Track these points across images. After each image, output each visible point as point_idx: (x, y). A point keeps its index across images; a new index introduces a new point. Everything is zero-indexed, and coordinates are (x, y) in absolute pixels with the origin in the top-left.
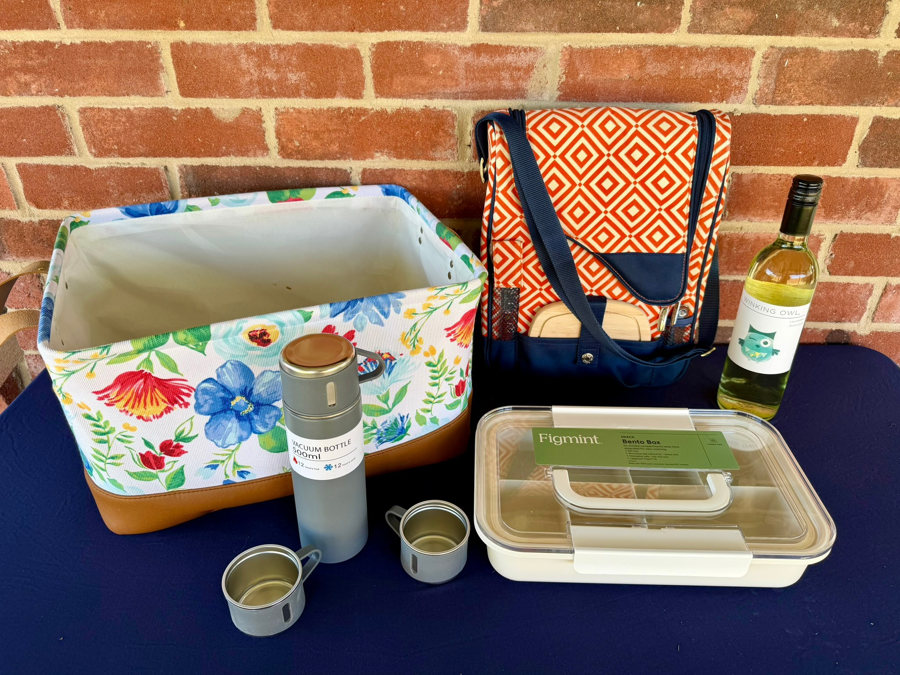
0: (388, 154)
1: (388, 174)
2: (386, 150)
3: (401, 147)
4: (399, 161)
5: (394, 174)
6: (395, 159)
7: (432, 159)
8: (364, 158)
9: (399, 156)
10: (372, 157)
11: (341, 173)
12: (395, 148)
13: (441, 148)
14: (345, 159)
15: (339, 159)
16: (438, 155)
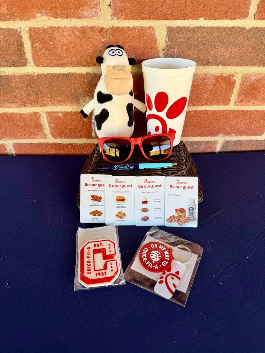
0: (47, 15)
1: (49, 31)
2: (44, 11)
3: (56, 7)
4: (56, 20)
5: (53, 31)
6: (52, 19)
7: (81, 18)
8: (29, 19)
9: (56, 16)
10: (35, 17)
11: (13, 32)
12: (51, 9)
13: (86, 7)
14: (14, 20)
15: (9, 20)
16: (85, 14)
